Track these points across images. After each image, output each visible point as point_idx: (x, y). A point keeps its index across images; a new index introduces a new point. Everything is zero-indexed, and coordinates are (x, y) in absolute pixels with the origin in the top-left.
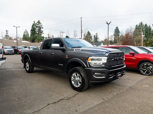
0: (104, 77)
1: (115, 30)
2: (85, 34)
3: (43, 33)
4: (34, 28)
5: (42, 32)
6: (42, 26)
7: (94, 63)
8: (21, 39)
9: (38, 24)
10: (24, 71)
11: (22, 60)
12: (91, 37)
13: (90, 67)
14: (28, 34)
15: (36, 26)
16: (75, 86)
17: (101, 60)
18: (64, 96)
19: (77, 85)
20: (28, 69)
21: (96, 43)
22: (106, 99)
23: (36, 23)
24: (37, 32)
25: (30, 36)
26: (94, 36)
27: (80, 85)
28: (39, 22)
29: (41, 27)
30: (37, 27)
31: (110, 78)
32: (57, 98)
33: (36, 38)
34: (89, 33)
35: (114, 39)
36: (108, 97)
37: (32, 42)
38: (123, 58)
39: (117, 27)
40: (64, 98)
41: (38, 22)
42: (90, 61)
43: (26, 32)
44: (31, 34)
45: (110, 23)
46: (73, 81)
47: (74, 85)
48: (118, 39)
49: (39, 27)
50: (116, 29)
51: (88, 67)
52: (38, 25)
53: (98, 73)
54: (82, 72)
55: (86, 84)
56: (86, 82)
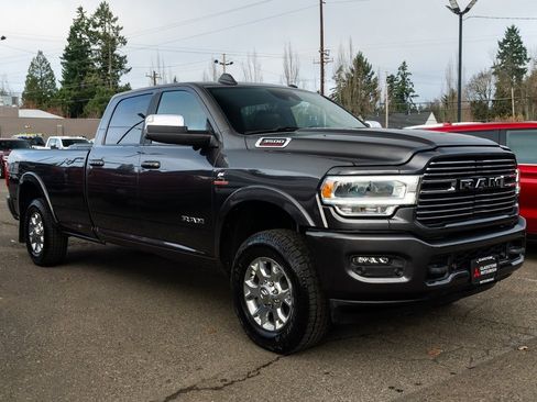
0: (404, 279)
1: (501, 45)
2: (340, 69)
3: (127, 66)
4: (80, 40)
5: (119, 64)
6: (121, 34)
7: (354, 209)
8: (14, 100)
9: (97, 21)
10: (22, 255)
11: (11, 204)
12: (372, 87)
13: (335, 226)
14: (51, 75)
15: (90, 34)
16: (261, 327)
17: (387, 190)
18: (203, 373)
19: (272, 319)
20: (38, 248)
21: (402, 115)
22: (411, 389)
23: (89, 14)
24: (98, 65)
25: (59, 86)
26: (391, 79)
27: (284, 319)
28: (104, 13)
29: (114, 39)
30: (95, 37)
31: (437, 283)
32: (169, 381)
33: (92, 95)
34: (361, 66)
35: (493, 92)
36: (423, 380)
37: (73, 116)
38: (507, 180)
39: (512, 31)
40: (203, 380)
41: (98, 13)
42: (333, 199)
43: (40, 62)
44: (66, 75)
45: (467, 10)
46: (250, 298)
47: (257, 319)
48: (517, 93)
49: (105, 37)
50: (505, 42)
51: (324, 230)
52: (100, 30)
53: (373, 260)
54: (298, 253)
55: (313, 314)
56: (313, 307)
